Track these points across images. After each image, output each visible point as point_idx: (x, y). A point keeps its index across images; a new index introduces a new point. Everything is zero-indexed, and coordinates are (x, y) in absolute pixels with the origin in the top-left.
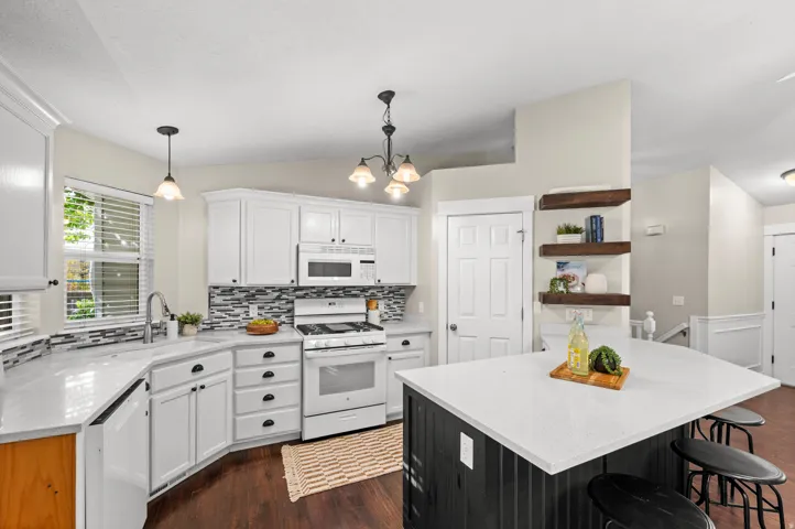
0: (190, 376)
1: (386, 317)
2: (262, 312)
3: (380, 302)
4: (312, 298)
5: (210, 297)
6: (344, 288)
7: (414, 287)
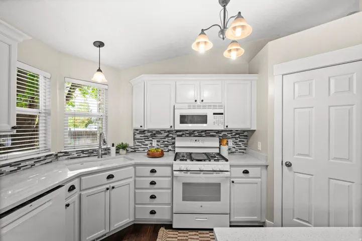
0: (106, 181)
1: (234, 150)
2: (159, 144)
3: (229, 140)
4: (186, 136)
5: (134, 135)
6: (206, 131)
7: (254, 131)
